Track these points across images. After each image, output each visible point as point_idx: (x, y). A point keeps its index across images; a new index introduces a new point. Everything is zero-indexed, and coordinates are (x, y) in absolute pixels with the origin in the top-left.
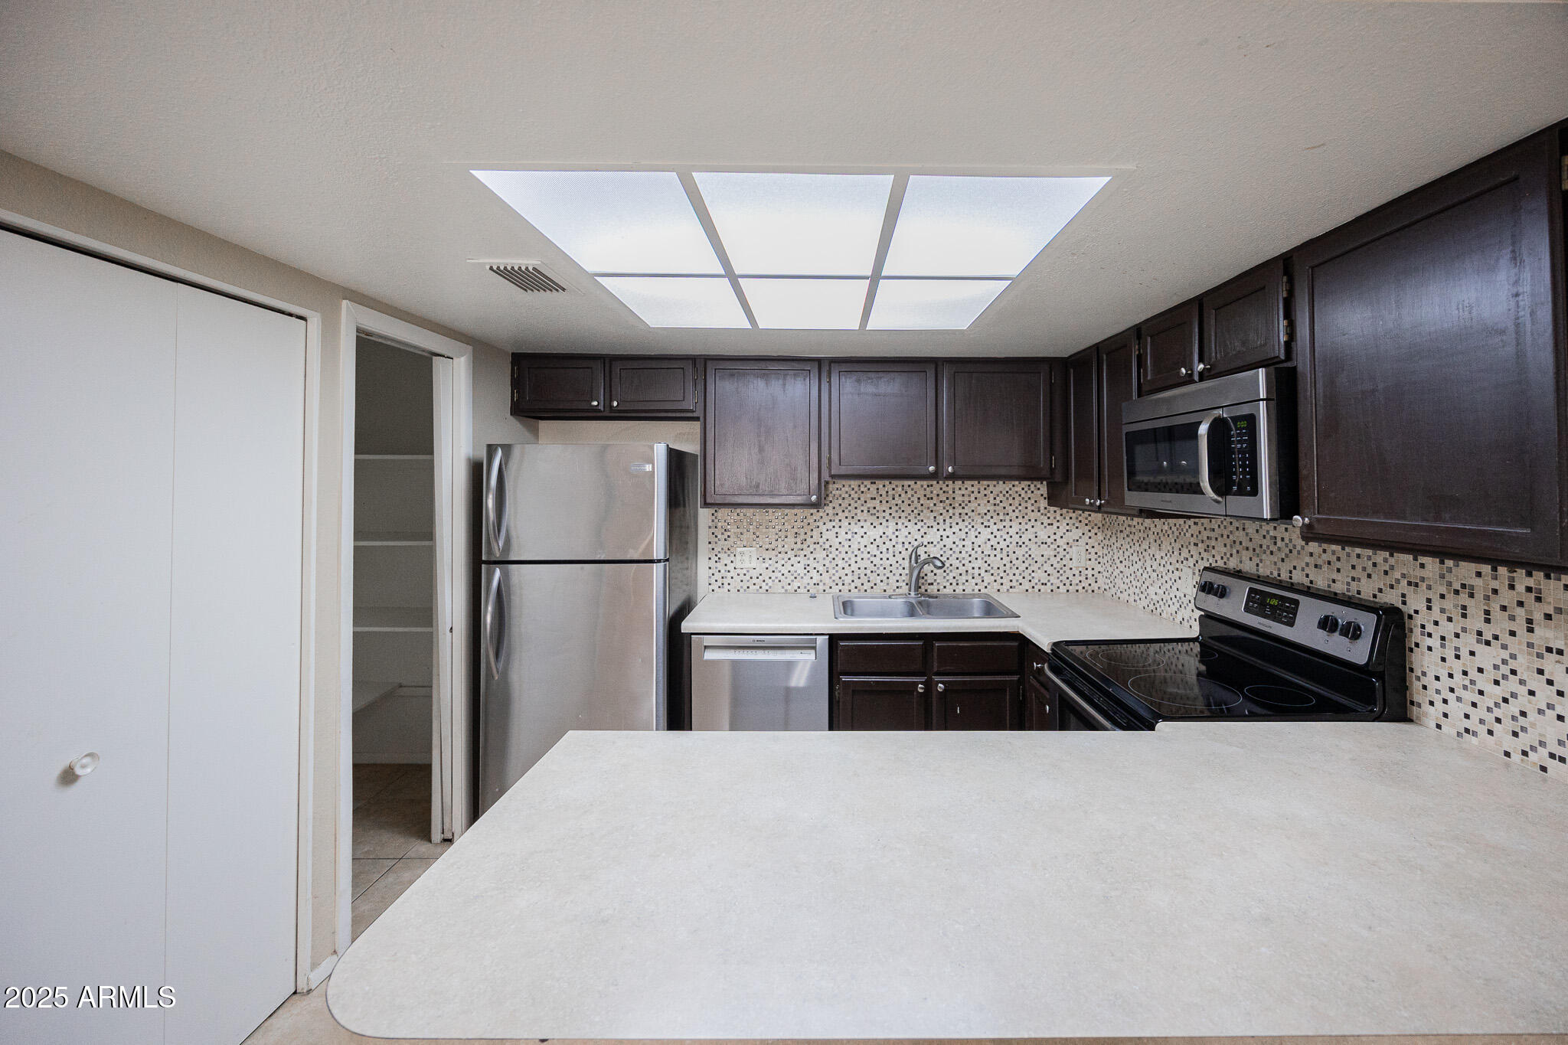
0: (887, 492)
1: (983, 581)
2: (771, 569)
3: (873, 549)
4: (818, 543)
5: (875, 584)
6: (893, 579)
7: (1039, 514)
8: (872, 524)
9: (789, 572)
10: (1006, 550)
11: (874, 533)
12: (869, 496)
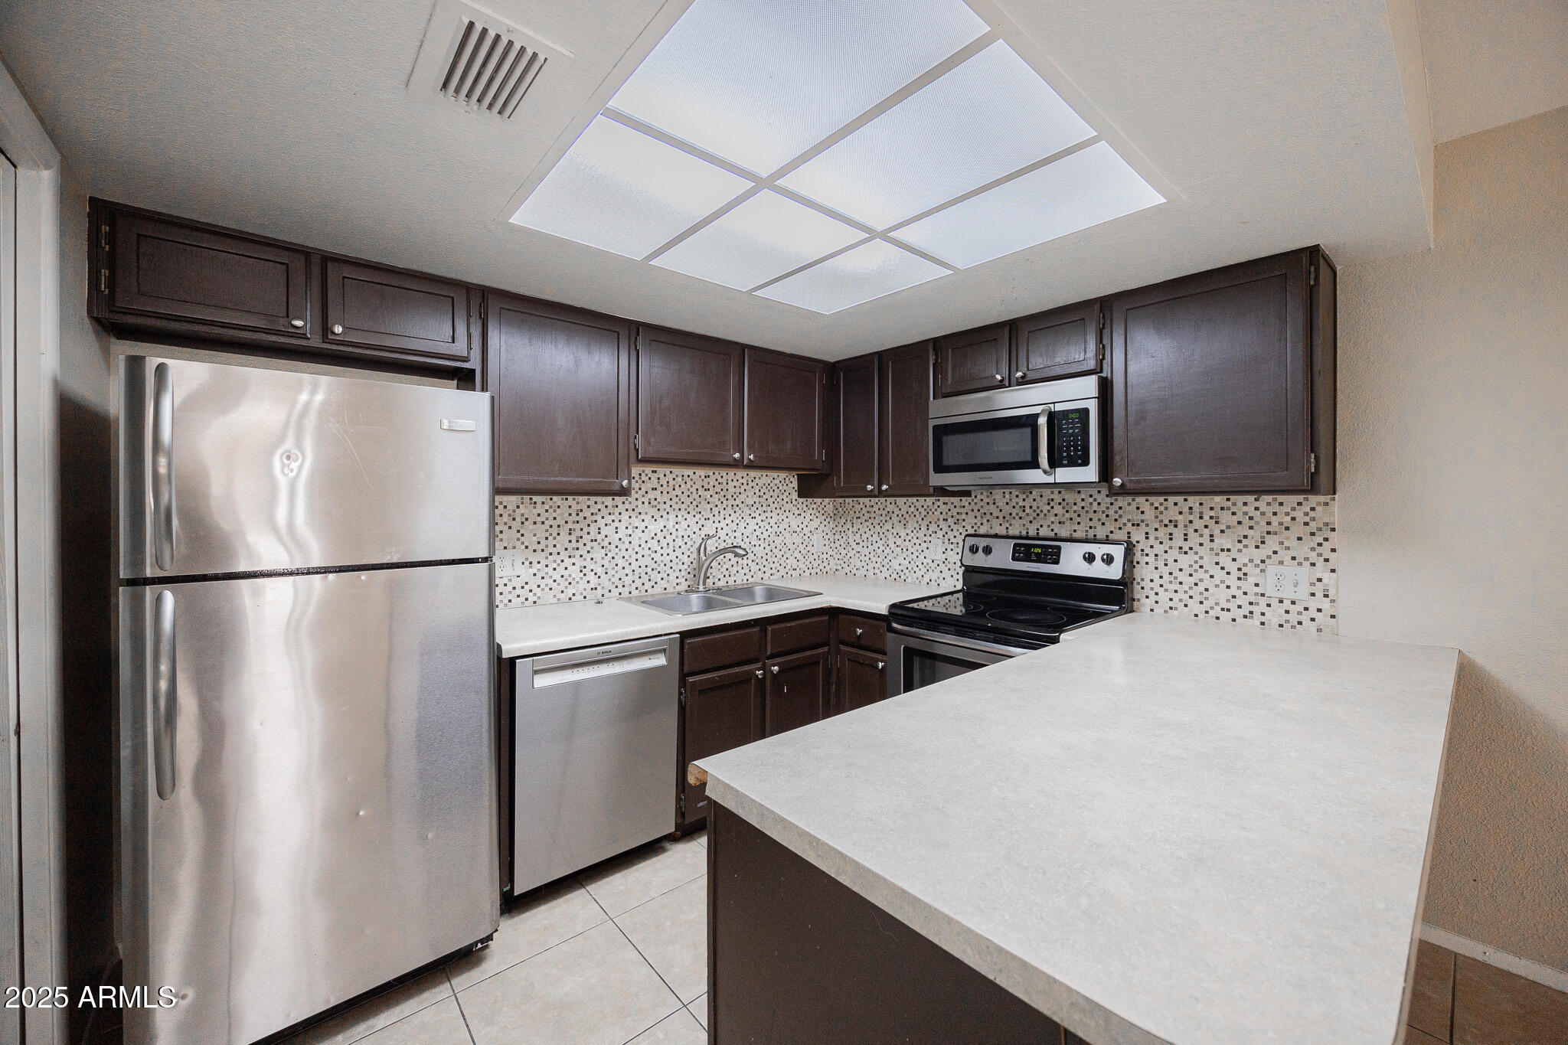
0: (668, 482)
1: (750, 571)
2: (539, 575)
3: (653, 544)
4: (596, 540)
5: (656, 583)
6: (672, 577)
7: (792, 505)
8: (653, 517)
9: (562, 576)
10: (768, 539)
11: (655, 527)
12: (651, 486)
